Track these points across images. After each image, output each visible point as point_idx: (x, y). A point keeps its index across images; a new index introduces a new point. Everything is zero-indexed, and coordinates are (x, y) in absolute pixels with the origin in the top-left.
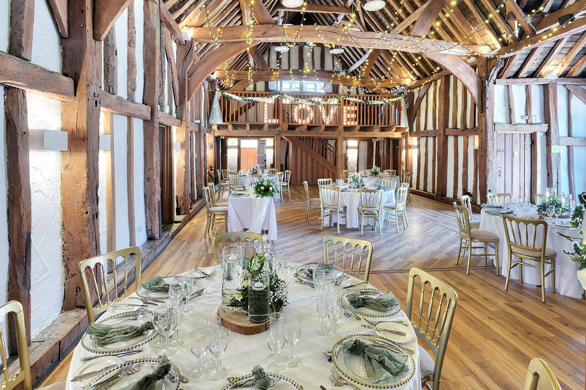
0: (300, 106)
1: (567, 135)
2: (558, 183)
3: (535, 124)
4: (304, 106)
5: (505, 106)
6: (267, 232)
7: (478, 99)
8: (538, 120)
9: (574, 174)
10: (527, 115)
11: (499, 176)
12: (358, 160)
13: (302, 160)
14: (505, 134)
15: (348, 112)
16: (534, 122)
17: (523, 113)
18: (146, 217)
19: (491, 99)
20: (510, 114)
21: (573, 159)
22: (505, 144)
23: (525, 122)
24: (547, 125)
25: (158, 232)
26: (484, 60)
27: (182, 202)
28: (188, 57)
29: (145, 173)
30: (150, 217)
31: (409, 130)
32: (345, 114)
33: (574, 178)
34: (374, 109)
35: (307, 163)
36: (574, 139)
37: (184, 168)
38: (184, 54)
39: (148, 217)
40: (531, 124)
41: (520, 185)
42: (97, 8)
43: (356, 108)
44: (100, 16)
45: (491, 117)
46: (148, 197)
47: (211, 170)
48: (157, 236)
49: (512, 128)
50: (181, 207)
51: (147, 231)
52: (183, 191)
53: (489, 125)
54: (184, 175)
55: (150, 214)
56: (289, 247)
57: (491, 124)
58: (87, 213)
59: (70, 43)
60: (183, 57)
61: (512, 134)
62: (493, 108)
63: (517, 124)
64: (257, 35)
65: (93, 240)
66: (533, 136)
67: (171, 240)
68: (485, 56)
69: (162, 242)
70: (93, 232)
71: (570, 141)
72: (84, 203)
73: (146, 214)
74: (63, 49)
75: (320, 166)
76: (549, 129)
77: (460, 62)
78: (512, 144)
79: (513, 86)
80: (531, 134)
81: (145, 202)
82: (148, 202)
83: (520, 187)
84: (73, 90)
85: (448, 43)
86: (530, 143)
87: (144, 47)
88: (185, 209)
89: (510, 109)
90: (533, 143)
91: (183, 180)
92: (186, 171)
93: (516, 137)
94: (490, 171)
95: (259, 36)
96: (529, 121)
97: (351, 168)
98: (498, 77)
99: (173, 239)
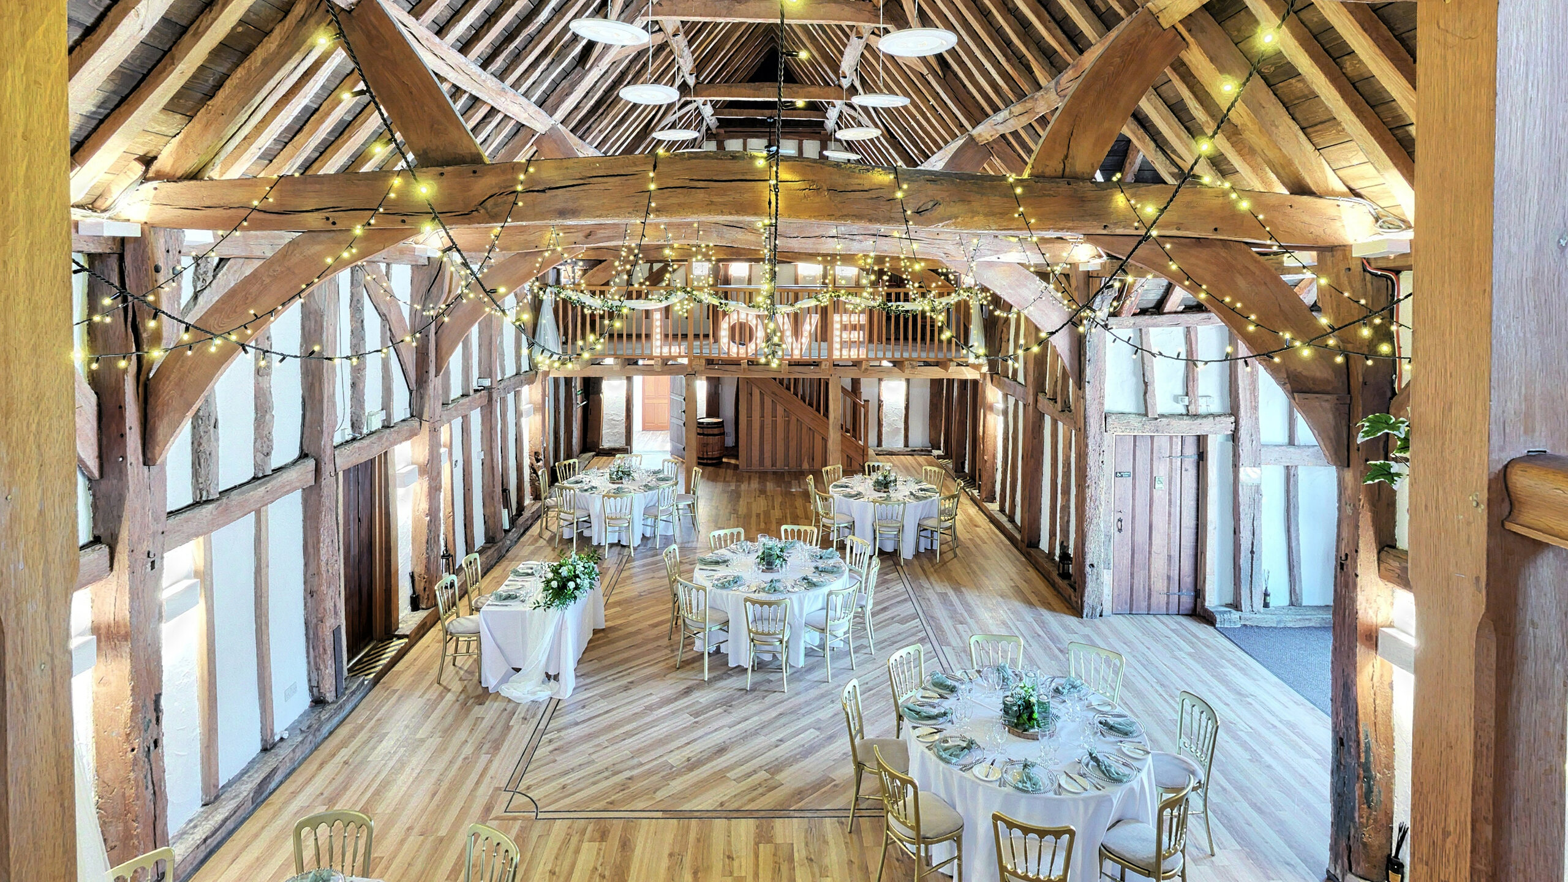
0: (734, 316)
1: (1286, 440)
2: (1252, 552)
3: (1206, 416)
4: (743, 317)
5: (1135, 374)
6: (556, 677)
7: (1072, 358)
8: (1215, 406)
9: (1298, 530)
10: (1187, 395)
11: (1120, 530)
12: (907, 408)
13: (762, 416)
14: (1135, 436)
15: (844, 328)
16: (1202, 410)
17: (1180, 391)
18: (309, 663)
19: (1097, 361)
20: (1145, 393)
21: (1296, 496)
22: (1134, 459)
23: (1184, 412)
24: (1232, 419)
25: (333, 688)
26: (1081, 278)
27: (423, 584)
28: (434, 289)
29: (305, 583)
30: (316, 663)
31: (990, 370)
32: (837, 333)
33: (1298, 540)
34: (906, 320)
35: (774, 423)
36: (1298, 451)
37: (427, 515)
38: (426, 284)
39: (312, 663)
40: (1196, 416)
41: (1169, 549)
42: (149, 416)
43: (863, 319)
44: (154, 430)
45: (1096, 402)
46: (311, 626)
47: (538, 461)
48: (330, 696)
49: (1147, 427)
50: (422, 593)
51: (311, 688)
52: (424, 562)
53: (1092, 421)
54: (425, 531)
55: (315, 657)
56: (577, 724)
57: (1097, 417)
58: (133, 750)
59: (104, 486)
60: (425, 290)
61: (1152, 437)
62: (1102, 383)
63: (1162, 416)
64: (573, 240)
65: (147, 788)
66: (1201, 441)
67: (370, 690)
68: (1082, 268)
69: (341, 707)
70: (145, 777)
71: (1293, 456)
72: (128, 735)
73: (308, 657)
74: (94, 495)
75: (804, 430)
76: (1236, 430)
77: (1026, 277)
78: (1152, 460)
79: (1151, 329)
80: (1199, 437)
81: (307, 635)
82: (311, 636)
83: (1169, 556)
84: (108, 564)
85: (996, 240)
86: (1196, 457)
87: (301, 346)
88: (428, 599)
89: (1146, 384)
90: (1201, 457)
91: (424, 540)
92: (431, 521)
93: (1162, 442)
94: (1095, 521)
95: (577, 240)
96: (1192, 409)
97: (889, 425)
98: (1114, 314)
99: (378, 686)
